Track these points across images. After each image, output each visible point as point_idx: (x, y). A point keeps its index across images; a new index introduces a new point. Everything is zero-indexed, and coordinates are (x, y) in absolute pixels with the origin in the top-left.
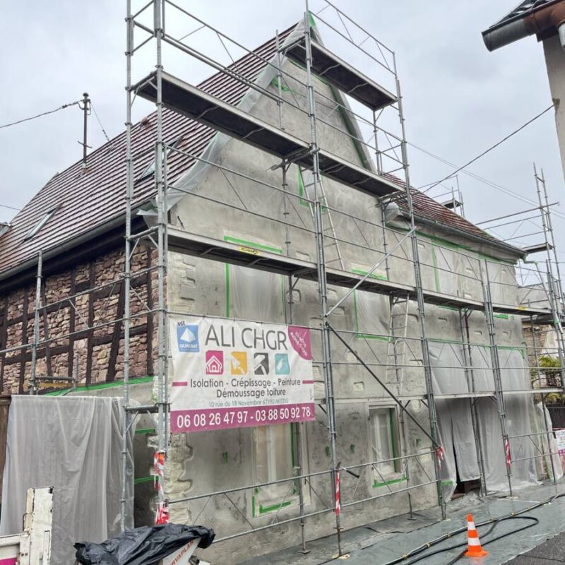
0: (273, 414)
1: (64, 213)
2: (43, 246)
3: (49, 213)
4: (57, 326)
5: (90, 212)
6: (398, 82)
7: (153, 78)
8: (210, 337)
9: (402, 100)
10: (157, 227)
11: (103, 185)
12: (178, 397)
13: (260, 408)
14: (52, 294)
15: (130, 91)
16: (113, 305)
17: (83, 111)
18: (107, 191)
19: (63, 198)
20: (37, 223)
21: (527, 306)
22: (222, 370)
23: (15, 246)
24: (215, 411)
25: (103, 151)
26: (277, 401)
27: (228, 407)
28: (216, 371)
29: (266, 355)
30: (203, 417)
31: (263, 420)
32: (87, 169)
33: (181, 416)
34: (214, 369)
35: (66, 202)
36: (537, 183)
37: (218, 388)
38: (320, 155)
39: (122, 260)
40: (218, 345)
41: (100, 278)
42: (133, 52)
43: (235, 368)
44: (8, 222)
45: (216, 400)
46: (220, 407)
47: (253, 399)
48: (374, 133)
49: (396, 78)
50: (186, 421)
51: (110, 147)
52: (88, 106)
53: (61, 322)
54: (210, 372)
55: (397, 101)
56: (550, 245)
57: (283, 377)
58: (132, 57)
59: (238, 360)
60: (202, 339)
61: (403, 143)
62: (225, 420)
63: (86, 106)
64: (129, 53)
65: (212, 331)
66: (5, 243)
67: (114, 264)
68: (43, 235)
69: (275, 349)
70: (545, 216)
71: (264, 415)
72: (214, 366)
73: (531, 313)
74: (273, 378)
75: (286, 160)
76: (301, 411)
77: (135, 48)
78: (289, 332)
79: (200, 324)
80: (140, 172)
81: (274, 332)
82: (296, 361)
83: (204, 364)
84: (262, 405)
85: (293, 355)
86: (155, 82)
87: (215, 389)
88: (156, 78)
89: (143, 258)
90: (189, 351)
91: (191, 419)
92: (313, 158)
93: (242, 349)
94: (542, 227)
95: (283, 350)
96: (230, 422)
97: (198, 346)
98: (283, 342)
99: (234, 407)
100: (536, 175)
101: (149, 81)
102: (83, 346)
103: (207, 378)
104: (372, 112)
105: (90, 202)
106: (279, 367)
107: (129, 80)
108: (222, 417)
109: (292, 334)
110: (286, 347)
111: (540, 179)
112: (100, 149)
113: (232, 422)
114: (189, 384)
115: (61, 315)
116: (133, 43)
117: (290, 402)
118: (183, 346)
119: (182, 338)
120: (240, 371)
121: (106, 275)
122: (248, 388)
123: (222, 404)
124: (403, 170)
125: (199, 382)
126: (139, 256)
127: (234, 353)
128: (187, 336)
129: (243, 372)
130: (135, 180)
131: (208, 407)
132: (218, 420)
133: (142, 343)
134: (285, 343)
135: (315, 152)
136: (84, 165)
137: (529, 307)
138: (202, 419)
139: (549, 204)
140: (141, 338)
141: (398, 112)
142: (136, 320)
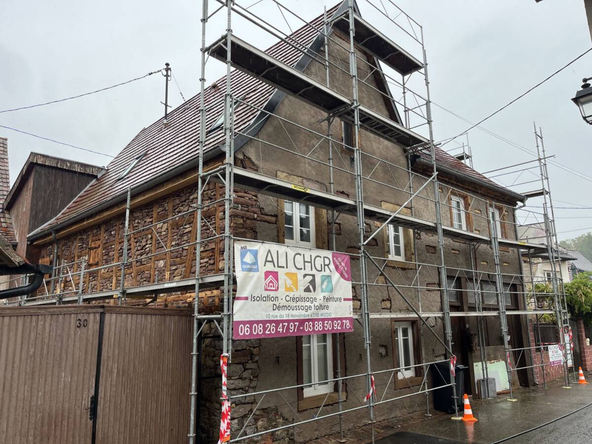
0: (318, 326)
1: (149, 159)
2: (131, 184)
3: (137, 159)
4: (142, 249)
5: (170, 157)
6: (424, 52)
7: (224, 40)
8: (268, 259)
9: (428, 66)
10: (225, 166)
11: (181, 136)
12: (240, 310)
13: (308, 320)
14: (138, 223)
15: (204, 52)
16: (187, 232)
17: (165, 77)
18: (183, 140)
19: (149, 147)
20: (127, 167)
21: (526, 241)
22: (278, 288)
23: (111, 185)
24: (271, 322)
25: (180, 110)
26: (322, 315)
27: (282, 319)
28: (272, 288)
29: (313, 276)
30: (260, 326)
31: (311, 330)
32: (167, 124)
33: (242, 325)
34: (271, 286)
35: (151, 150)
36: (537, 139)
37: (274, 302)
38: (360, 110)
39: (195, 196)
40: (275, 267)
41: (177, 210)
42: (207, 19)
43: (288, 286)
44: (105, 166)
45: (272, 313)
46: (275, 319)
47: (303, 312)
48: (403, 95)
49: (423, 48)
50: (246, 329)
51: (186, 106)
52: (169, 74)
53: (145, 245)
54: (268, 288)
55: (424, 67)
56: (546, 191)
57: (326, 294)
58: (206, 24)
59: (291, 279)
60: (261, 261)
61: (428, 103)
62: (279, 330)
63: (167, 73)
64: (204, 20)
65: (269, 254)
66: (102, 183)
67: (189, 199)
68: (132, 176)
69: (321, 271)
70: (542, 167)
71: (311, 326)
72: (270, 284)
73: (529, 248)
74: (319, 295)
75: (331, 115)
76: (342, 323)
77: (209, 15)
78: (333, 257)
79: (260, 248)
80: (210, 125)
81: (321, 257)
82: (338, 282)
83: (263, 283)
84: (310, 317)
85: (336, 276)
86: (225, 44)
87: (271, 303)
88: (226, 40)
89: (212, 194)
90: (250, 271)
91: (251, 328)
92: (354, 113)
93: (294, 270)
94: (540, 176)
95: (327, 272)
96: (283, 331)
97: (258, 267)
98: (328, 265)
99: (287, 318)
100: (536, 133)
101: (221, 43)
102: (162, 265)
103: (265, 294)
104: (402, 77)
105: (170, 149)
106: (324, 286)
107: (204, 44)
108: (277, 327)
109: (335, 259)
110: (330, 270)
111: (538, 136)
112: (178, 109)
113: (284, 331)
114: (250, 299)
115: (145, 240)
116: (207, 11)
117: (333, 316)
118: (245, 267)
119: (244, 260)
120: (293, 289)
121: (182, 208)
122: (299, 304)
123: (277, 316)
124: (427, 125)
125: (258, 297)
126: (209, 192)
127: (287, 274)
128: (249, 258)
129: (295, 290)
130: (206, 131)
131: (265, 318)
132: (273, 329)
133: (210, 264)
134: (329, 266)
135: (356, 107)
136: (165, 121)
137: (528, 242)
138: (260, 328)
139: (546, 157)
140: (210, 260)
141: (424, 76)
142: (206, 245)
